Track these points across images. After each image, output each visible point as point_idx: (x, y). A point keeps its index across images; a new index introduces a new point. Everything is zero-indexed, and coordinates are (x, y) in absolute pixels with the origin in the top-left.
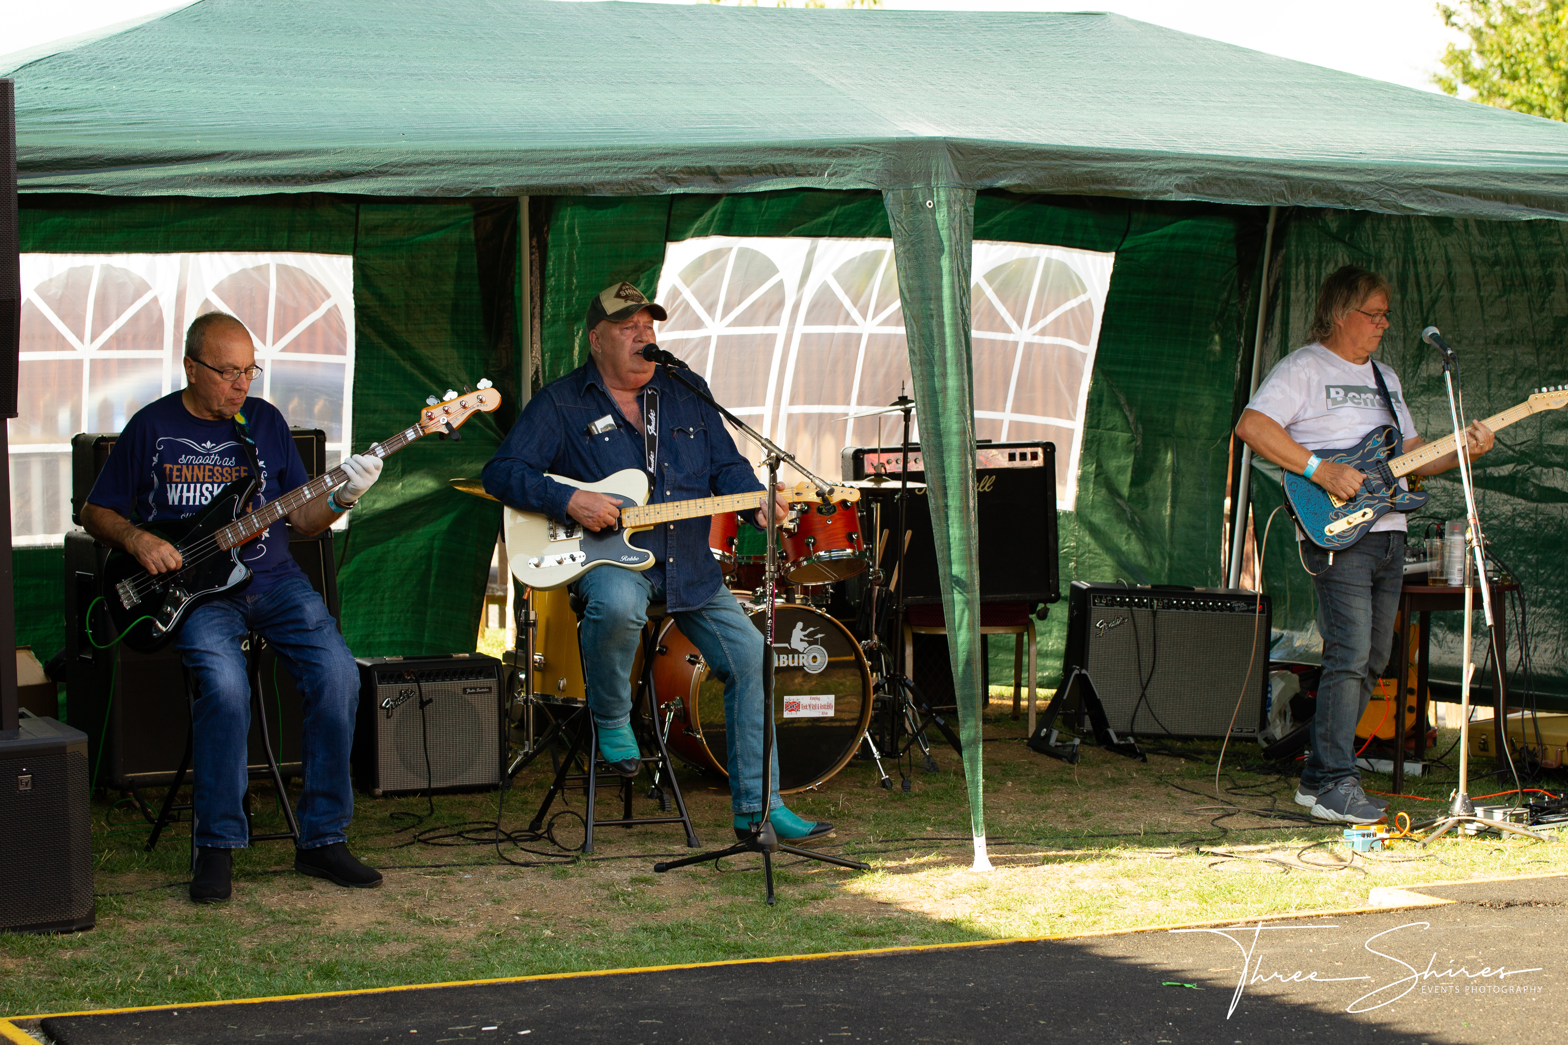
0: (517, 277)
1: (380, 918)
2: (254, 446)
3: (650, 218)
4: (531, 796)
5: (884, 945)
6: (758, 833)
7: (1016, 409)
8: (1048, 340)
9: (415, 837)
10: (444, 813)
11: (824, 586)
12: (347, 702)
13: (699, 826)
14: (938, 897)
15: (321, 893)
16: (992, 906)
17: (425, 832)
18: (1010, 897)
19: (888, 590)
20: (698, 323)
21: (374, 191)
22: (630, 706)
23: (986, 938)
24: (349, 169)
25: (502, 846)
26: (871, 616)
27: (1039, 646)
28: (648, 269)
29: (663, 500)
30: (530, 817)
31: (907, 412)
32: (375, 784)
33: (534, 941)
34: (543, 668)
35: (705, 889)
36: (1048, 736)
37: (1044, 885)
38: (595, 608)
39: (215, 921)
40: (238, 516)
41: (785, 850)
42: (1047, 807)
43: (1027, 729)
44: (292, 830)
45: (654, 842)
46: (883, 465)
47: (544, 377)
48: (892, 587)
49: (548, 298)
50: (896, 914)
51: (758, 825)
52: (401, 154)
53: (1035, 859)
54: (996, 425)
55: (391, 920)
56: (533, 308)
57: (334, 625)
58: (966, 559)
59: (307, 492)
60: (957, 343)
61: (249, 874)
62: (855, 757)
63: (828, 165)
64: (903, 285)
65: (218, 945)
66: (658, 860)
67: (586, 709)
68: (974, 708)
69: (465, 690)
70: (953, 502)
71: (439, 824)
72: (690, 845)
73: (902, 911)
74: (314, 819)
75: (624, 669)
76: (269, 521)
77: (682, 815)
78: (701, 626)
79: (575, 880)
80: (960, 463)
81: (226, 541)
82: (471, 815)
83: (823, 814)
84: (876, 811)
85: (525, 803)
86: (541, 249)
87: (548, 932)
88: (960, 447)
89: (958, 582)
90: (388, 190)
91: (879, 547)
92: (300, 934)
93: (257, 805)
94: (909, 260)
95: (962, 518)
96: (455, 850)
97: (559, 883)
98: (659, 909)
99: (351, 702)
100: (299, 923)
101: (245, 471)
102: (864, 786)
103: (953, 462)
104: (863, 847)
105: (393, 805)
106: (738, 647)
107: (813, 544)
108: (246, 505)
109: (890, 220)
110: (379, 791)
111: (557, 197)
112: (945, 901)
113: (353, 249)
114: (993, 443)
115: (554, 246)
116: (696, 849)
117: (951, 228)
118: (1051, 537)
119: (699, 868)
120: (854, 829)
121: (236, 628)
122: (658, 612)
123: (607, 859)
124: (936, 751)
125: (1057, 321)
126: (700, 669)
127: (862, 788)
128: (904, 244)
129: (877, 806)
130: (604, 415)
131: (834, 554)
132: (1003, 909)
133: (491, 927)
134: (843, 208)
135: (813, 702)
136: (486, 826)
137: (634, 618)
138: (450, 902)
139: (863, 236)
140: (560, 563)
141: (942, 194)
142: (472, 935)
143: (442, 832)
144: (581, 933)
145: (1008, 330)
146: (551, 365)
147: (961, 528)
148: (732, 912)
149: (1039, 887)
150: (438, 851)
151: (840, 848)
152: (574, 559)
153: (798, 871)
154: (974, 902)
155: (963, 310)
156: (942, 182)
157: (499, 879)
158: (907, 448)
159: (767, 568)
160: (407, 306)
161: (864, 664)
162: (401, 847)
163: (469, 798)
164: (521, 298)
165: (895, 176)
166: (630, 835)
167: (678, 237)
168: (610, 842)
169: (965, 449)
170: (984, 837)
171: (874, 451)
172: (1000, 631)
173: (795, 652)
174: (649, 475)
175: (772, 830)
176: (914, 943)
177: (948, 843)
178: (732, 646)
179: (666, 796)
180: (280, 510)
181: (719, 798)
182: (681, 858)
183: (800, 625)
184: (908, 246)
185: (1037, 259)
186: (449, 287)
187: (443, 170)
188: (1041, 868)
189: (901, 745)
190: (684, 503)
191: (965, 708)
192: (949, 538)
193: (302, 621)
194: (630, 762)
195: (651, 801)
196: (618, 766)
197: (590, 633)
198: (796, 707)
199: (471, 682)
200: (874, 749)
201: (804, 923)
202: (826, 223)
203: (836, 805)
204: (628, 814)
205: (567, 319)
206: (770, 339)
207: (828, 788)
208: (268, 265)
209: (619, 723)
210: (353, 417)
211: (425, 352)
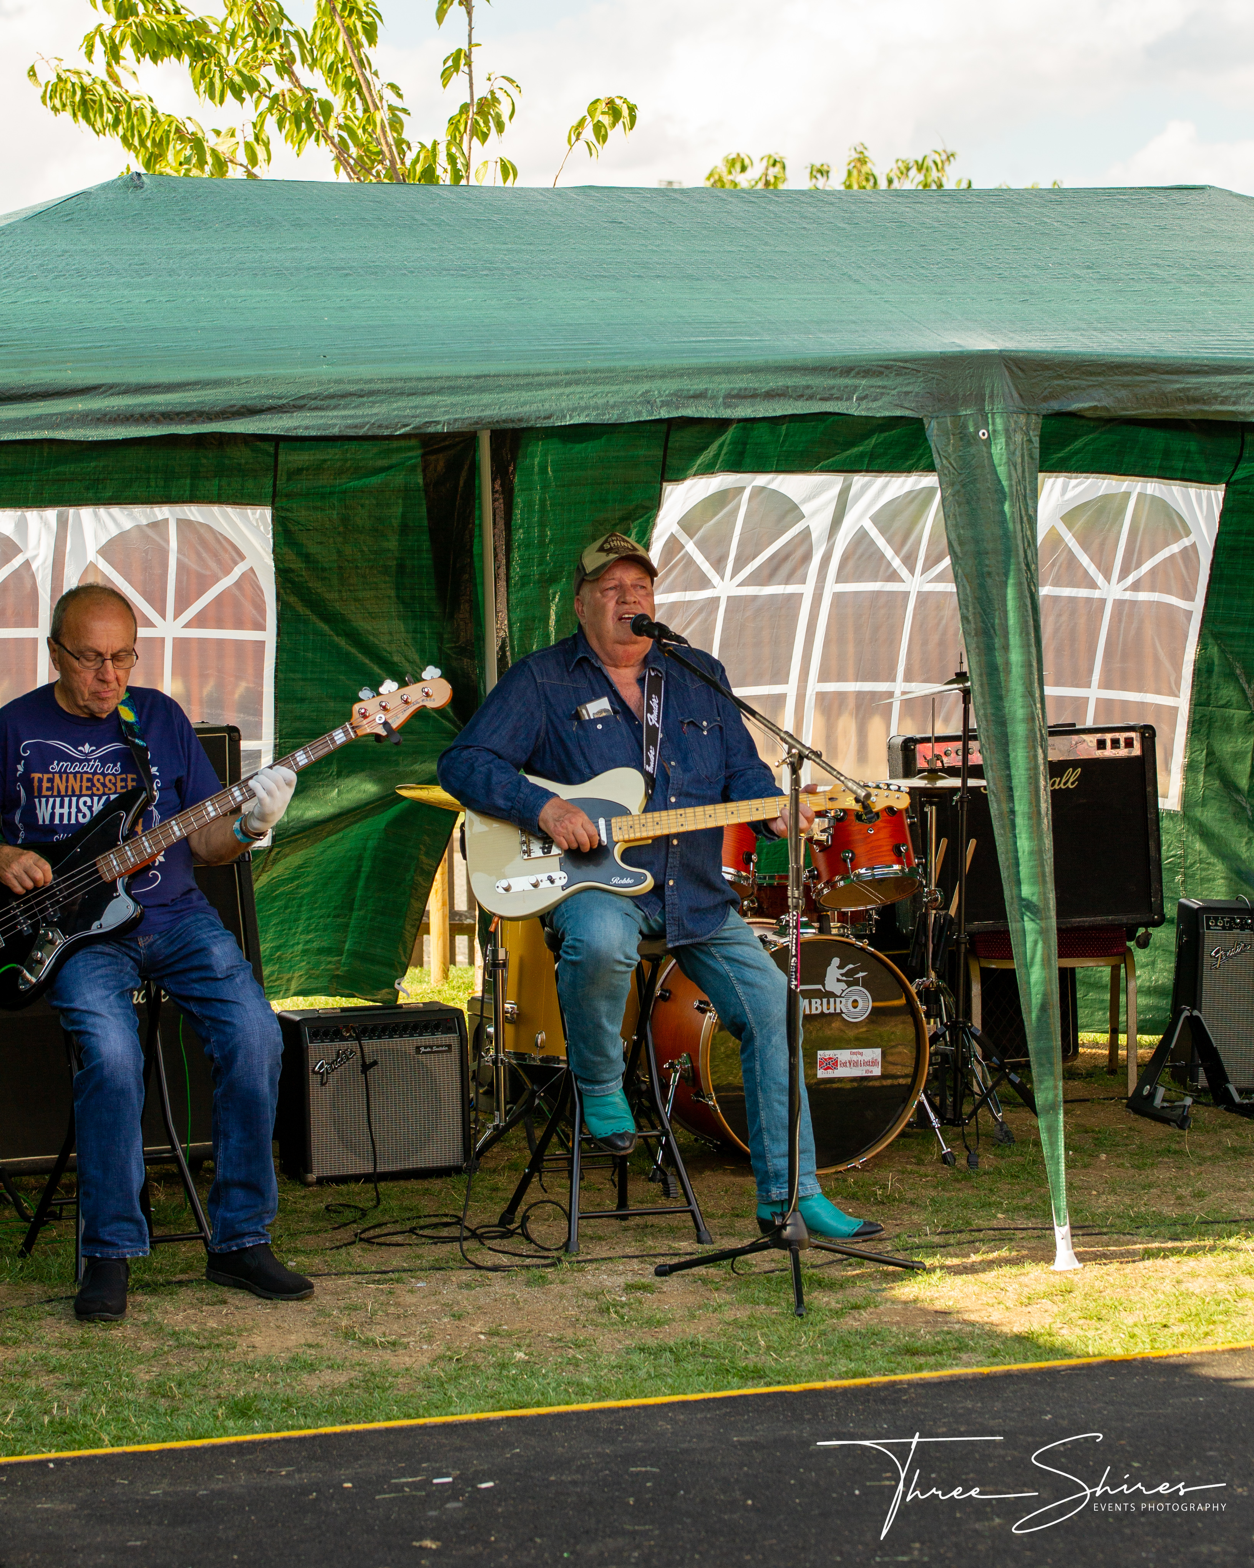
0: (477, 530)
1: (311, 1340)
2: (146, 749)
3: (642, 452)
4: (502, 1180)
5: (942, 1366)
6: (784, 1226)
7: (1106, 684)
8: (1143, 596)
9: (356, 1235)
10: (394, 1203)
11: (867, 911)
12: (266, 1069)
13: (712, 1216)
14: (1010, 1304)
15: (237, 1308)
16: (1079, 1314)
17: (369, 1229)
18: (1101, 1302)
19: (947, 914)
20: (704, 582)
21: (288, 429)
22: (622, 1067)
23: (1069, 1355)
24: (258, 403)
25: (466, 1245)
26: (926, 946)
27: (1139, 982)
28: (641, 517)
29: (666, 806)
30: (500, 1208)
31: (966, 693)
32: (308, 1169)
33: (503, 1366)
34: (518, 1020)
35: (718, 1298)
36: (1152, 1095)
37: (1143, 1287)
38: (573, 947)
39: (105, 1345)
40: (125, 839)
41: (817, 1247)
42: (1150, 1186)
43: (1126, 1086)
44: (201, 1228)
45: (654, 1237)
46: (938, 757)
47: (512, 654)
48: (952, 911)
49: (516, 555)
50: (957, 1326)
51: (783, 1215)
52: (321, 383)
53: (1133, 1253)
54: (1080, 704)
55: (324, 1341)
56: (497, 568)
57: (249, 972)
58: (1039, 878)
59: (210, 809)
60: (1022, 607)
61: (148, 1285)
62: (909, 1125)
63: (856, 388)
64: (953, 536)
65: (107, 1376)
66: (660, 1261)
67: (568, 1071)
68: (1052, 1064)
69: (418, 1048)
70: (1021, 807)
71: (387, 1218)
72: (700, 1241)
73: (965, 1322)
74: (229, 1215)
75: (612, 1021)
76: (164, 844)
77: (689, 1203)
78: (709, 967)
79: (556, 1288)
80: (1028, 757)
81: (110, 870)
82: (427, 1205)
83: (868, 1199)
84: (934, 1193)
85: (495, 1189)
86: (506, 494)
87: (520, 1355)
88: (1027, 738)
89: (1028, 906)
90: (307, 428)
91: (935, 861)
92: (210, 1362)
93: (160, 1196)
94: (959, 504)
95: (1031, 827)
96: (406, 1251)
97: (535, 1291)
98: (660, 1323)
99: (271, 1069)
100: (209, 1347)
101: (133, 780)
102: (920, 1162)
103: (1019, 756)
104: (917, 1240)
105: (331, 1196)
106: (756, 991)
107: (852, 860)
108: (134, 823)
109: (935, 455)
110: (312, 1177)
111: (524, 430)
112: (1019, 1309)
113: (273, 499)
114: (1077, 727)
115: (522, 490)
116: (708, 1247)
117: (1011, 463)
118: (1152, 844)
119: (711, 1270)
120: (906, 1217)
121: (126, 979)
122: (655, 948)
123: (596, 1260)
124: (1011, 1116)
125: (1153, 571)
126: (710, 1019)
127: (918, 1164)
128: (953, 484)
129: (935, 1188)
130: (598, 697)
131: (877, 872)
132: (1091, 1318)
133: (449, 1349)
134: (883, 435)
135: (855, 1058)
136: (446, 1220)
137: (622, 959)
138: (399, 1317)
139: (909, 470)
140: (535, 886)
141: (999, 421)
142: (425, 1360)
143: (390, 1228)
144: (561, 1356)
145: (1093, 585)
146: (521, 639)
147: (1031, 839)
148: (751, 1326)
149: (1138, 1289)
150: (384, 1252)
151: (888, 1243)
152: (552, 881)
153: (838, 1273)
154: (1055, 1309)
155: (1028, 565)
156: (999, 406)
157: (460, 1287)
158: (967, 736)
159: (789, 894)
160: (340, 568)
161: (918, 1009)
162: (338, 1248)
163: (425, 1184)
164: (482, 556)
165: (939, 400)
166: (626, 1229)
167: (678, 476)
168: (600, 1238)
169: (1034, 739)
170: (1067, 1227)
171: (927, 740)
172: (1089, 963)
173: (830, 995)
174: (646, 774)
175: (801, 1222)
176: (979, 1364)
177: (1024, 1234)
178: (749, 990)
179: (671, 1179)
180: (177, 830)
181: (739, 1180)
182: (688, 1258)
183: (836, 961)
184: (957, 487)
185: (1127, 495)
186: (392, 543)
187: (374, 403)
188: (1141, 1265)
189: (967, 1109)
190: (689, 810)
191: (1041, 1065)
192: (1016, 851)
193: (208, 967)
194: (621, 1136)
195: (653, 1185)
196: (608, 1142)
197: (567, 977)
198: (833, 1064)
199: (426, 1039)
200: (932, 1116)
201: (841, 1339)
202: (862, 455)
203: (884, 1187)
204: (622, 1203)
205: (539, 581)
206: (794, 600)
207: (875, 1165)
208: (167, 520)
209: (609, 1088)
210: (276, 708)
211: (363, 625)
